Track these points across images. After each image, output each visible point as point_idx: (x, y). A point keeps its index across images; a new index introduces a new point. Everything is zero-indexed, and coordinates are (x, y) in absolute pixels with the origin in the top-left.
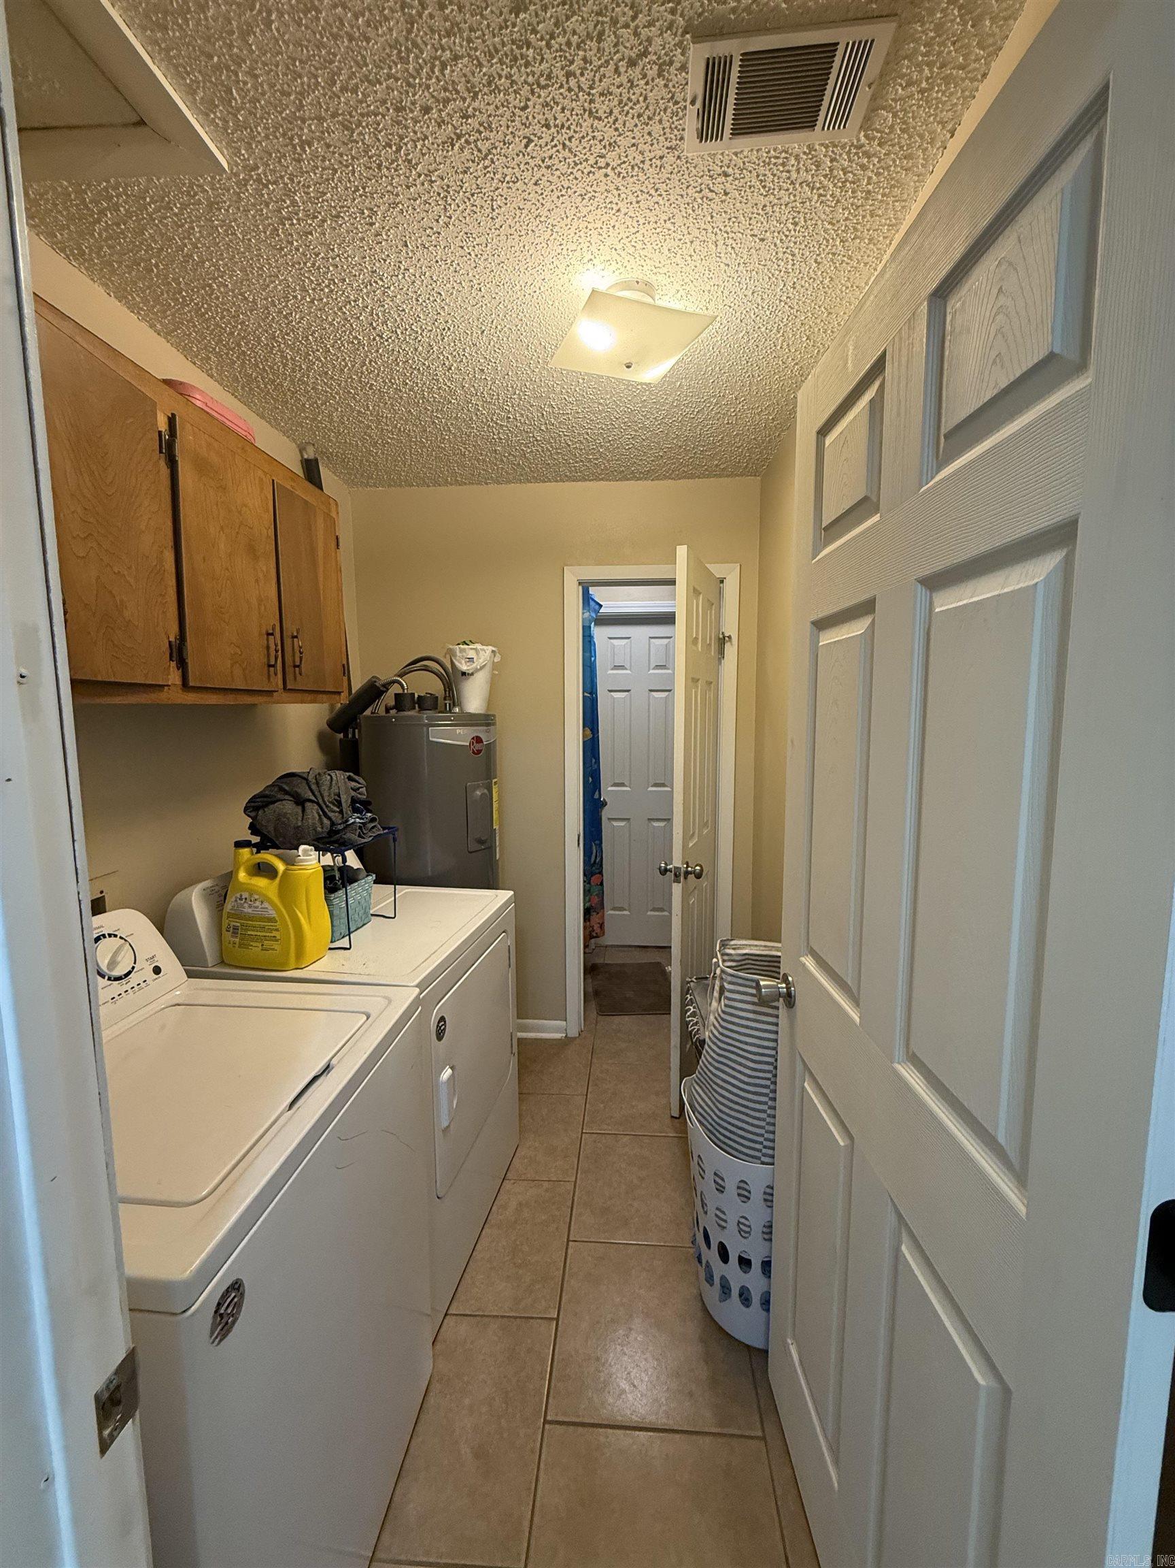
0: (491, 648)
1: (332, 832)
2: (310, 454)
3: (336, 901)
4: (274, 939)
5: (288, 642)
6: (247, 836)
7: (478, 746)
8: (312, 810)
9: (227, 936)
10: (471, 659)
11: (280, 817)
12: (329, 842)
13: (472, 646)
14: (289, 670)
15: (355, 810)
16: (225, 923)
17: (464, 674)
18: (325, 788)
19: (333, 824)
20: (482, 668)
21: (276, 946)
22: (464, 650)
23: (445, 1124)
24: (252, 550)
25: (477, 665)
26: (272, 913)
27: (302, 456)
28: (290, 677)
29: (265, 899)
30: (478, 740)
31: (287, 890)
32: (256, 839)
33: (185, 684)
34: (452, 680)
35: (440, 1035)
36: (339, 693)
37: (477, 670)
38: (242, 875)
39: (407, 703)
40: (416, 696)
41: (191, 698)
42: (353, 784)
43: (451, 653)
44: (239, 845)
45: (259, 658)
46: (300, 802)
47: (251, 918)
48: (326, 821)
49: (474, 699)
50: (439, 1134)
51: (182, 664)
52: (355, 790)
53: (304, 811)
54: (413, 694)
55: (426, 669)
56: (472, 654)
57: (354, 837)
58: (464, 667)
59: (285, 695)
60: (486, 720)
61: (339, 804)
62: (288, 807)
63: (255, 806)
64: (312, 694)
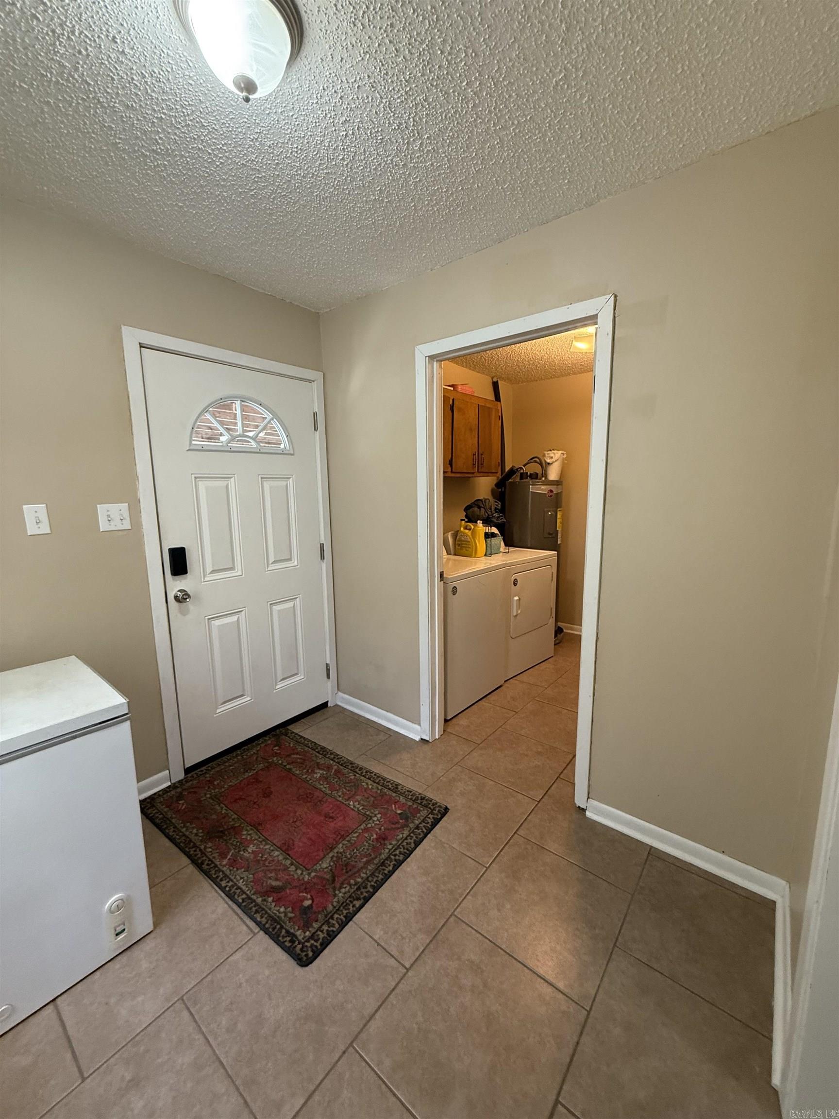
0: (561, 452)
1: (488, 517)
2: (495, 380)
3: (488, 542)
4: (469, 548)
5: (480, 455)
6: (464, 518)
7: (551, 494)
8: (482, 510)
9: (457, 547)
10: (552, 457)
11: (473, 512)
12: (487, 522)
13: (553, 452)
14: (480, 465)
15: (496, 512)
16: (457, 543)
17: (549, 464)
18: (487, 504)
19: (489, 515)
20: (556, 461)
21: (470, 550)
22: (549, 454)
23: (515, 614)
24: (471, 430)
25: (554, 460)
26: (469, 540)
27: (492, 380)
28: (479, 468)
29: (467, 535)
30: (551, 491)
31: (474, 533)
32: (466, 520)
33: (452, 472)
34: (545, 466)
35: (515, 584)
36: (497, 473)
37: (553, 462)
38: (462, 529)
39: (525, 476)
40: (529, 473)
41: (453, 475)
42: (496, 504)
43: (544, 455)
44: (462, 520)
45: (471, 462)
46: (479, 507)
47: (464, 541)
48: (486, 514)
49: (553, 474)
50: (512, 619)
51: (451, 466)
52: (497, 505)
53: (480, 511)
54: (527, 473)
55: (535, 462)
56: (552, 455)
57: (495, 520)
58: (548, 461)
59: (478, 475)
60: (557, 483)
61: (491, 509)
62: (476, 509)
63: (466, 509)
64: (488, 473)
